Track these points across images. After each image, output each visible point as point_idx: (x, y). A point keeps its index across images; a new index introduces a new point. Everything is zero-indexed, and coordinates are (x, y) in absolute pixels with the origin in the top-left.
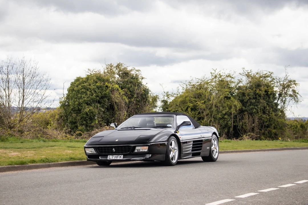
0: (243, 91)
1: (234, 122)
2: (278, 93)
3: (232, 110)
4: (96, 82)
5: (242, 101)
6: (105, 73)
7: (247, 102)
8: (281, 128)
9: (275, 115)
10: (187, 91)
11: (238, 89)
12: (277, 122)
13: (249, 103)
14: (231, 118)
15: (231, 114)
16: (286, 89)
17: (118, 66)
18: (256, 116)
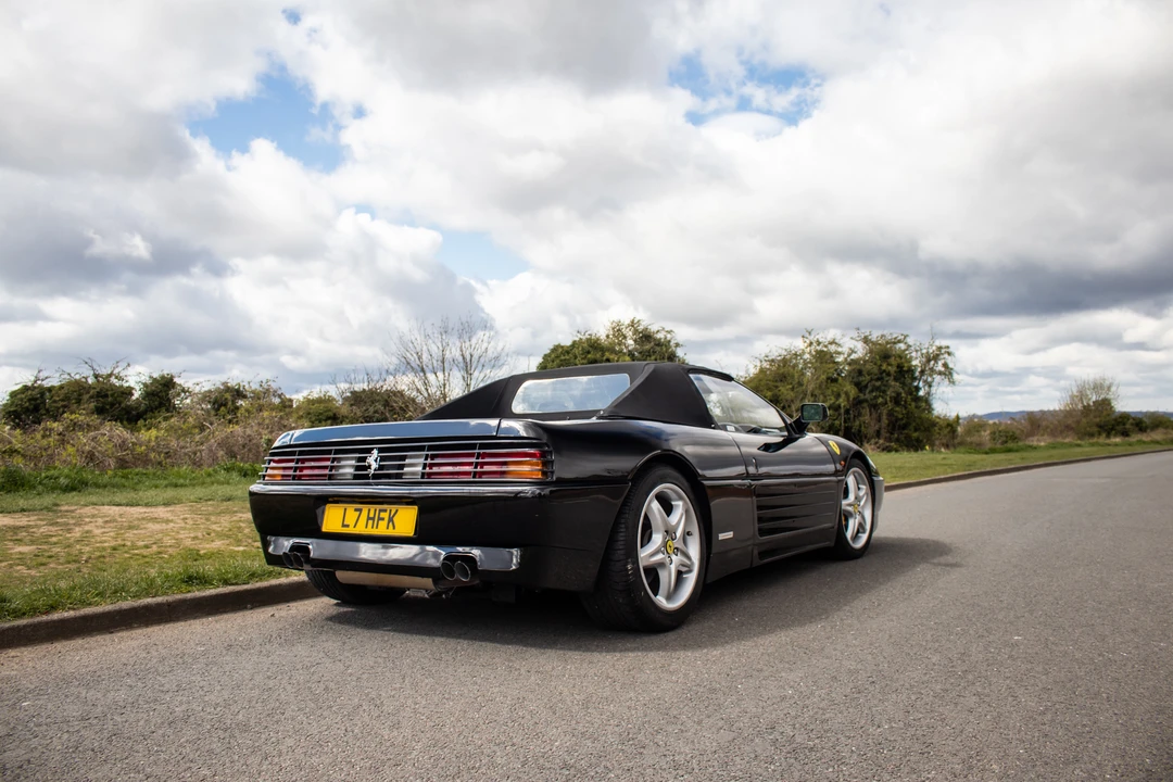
0: (858, 367)
1: (845, 422)
2: (919, 369)
3: (841, 400)
4: (589, 352)
5: (857, 384)
6: (608, 336)
7: (866, 386)
8: (927, 430)
9: (916, 407)
10: (762, 371)
11: (849, 364)
12: (920, 418)
13: (870, 388)
14: (840, 414)
15: (839, 406)
16: (932, 362)
17: (632, 324)
18: (884, 409)
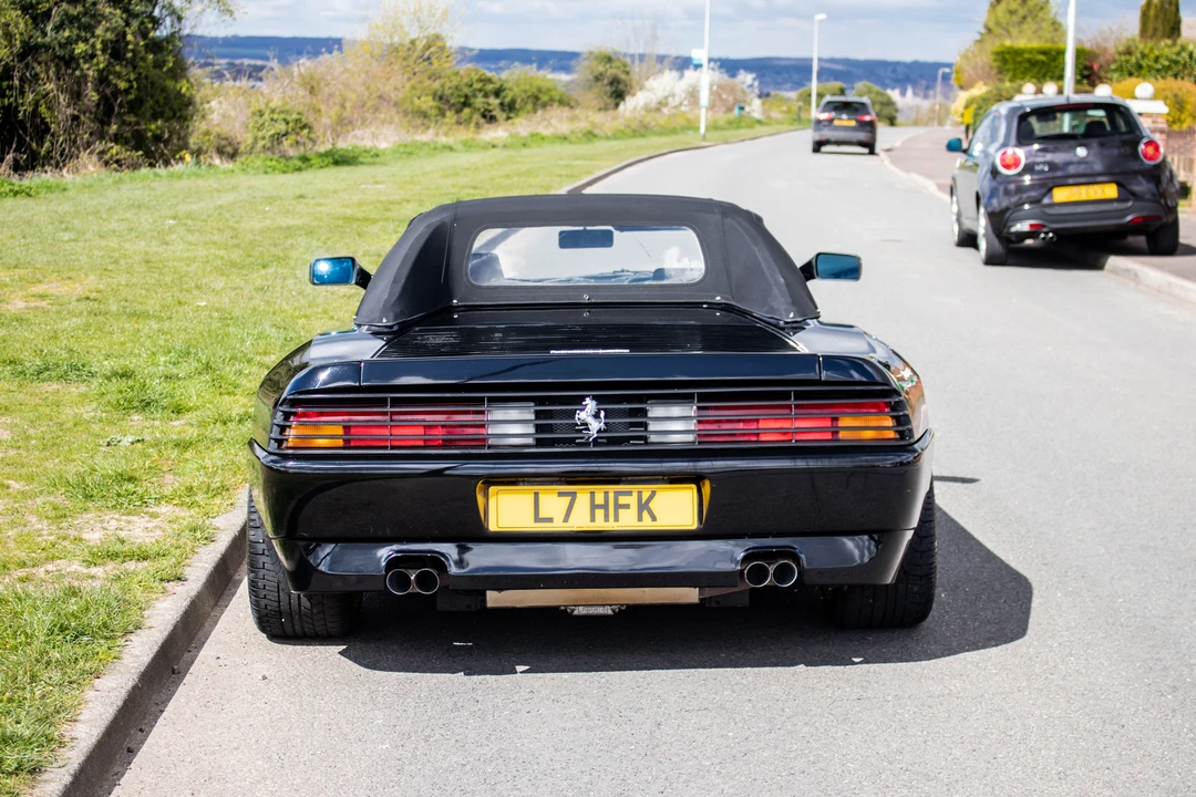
9: (154, 63)
18: (88, 69)
